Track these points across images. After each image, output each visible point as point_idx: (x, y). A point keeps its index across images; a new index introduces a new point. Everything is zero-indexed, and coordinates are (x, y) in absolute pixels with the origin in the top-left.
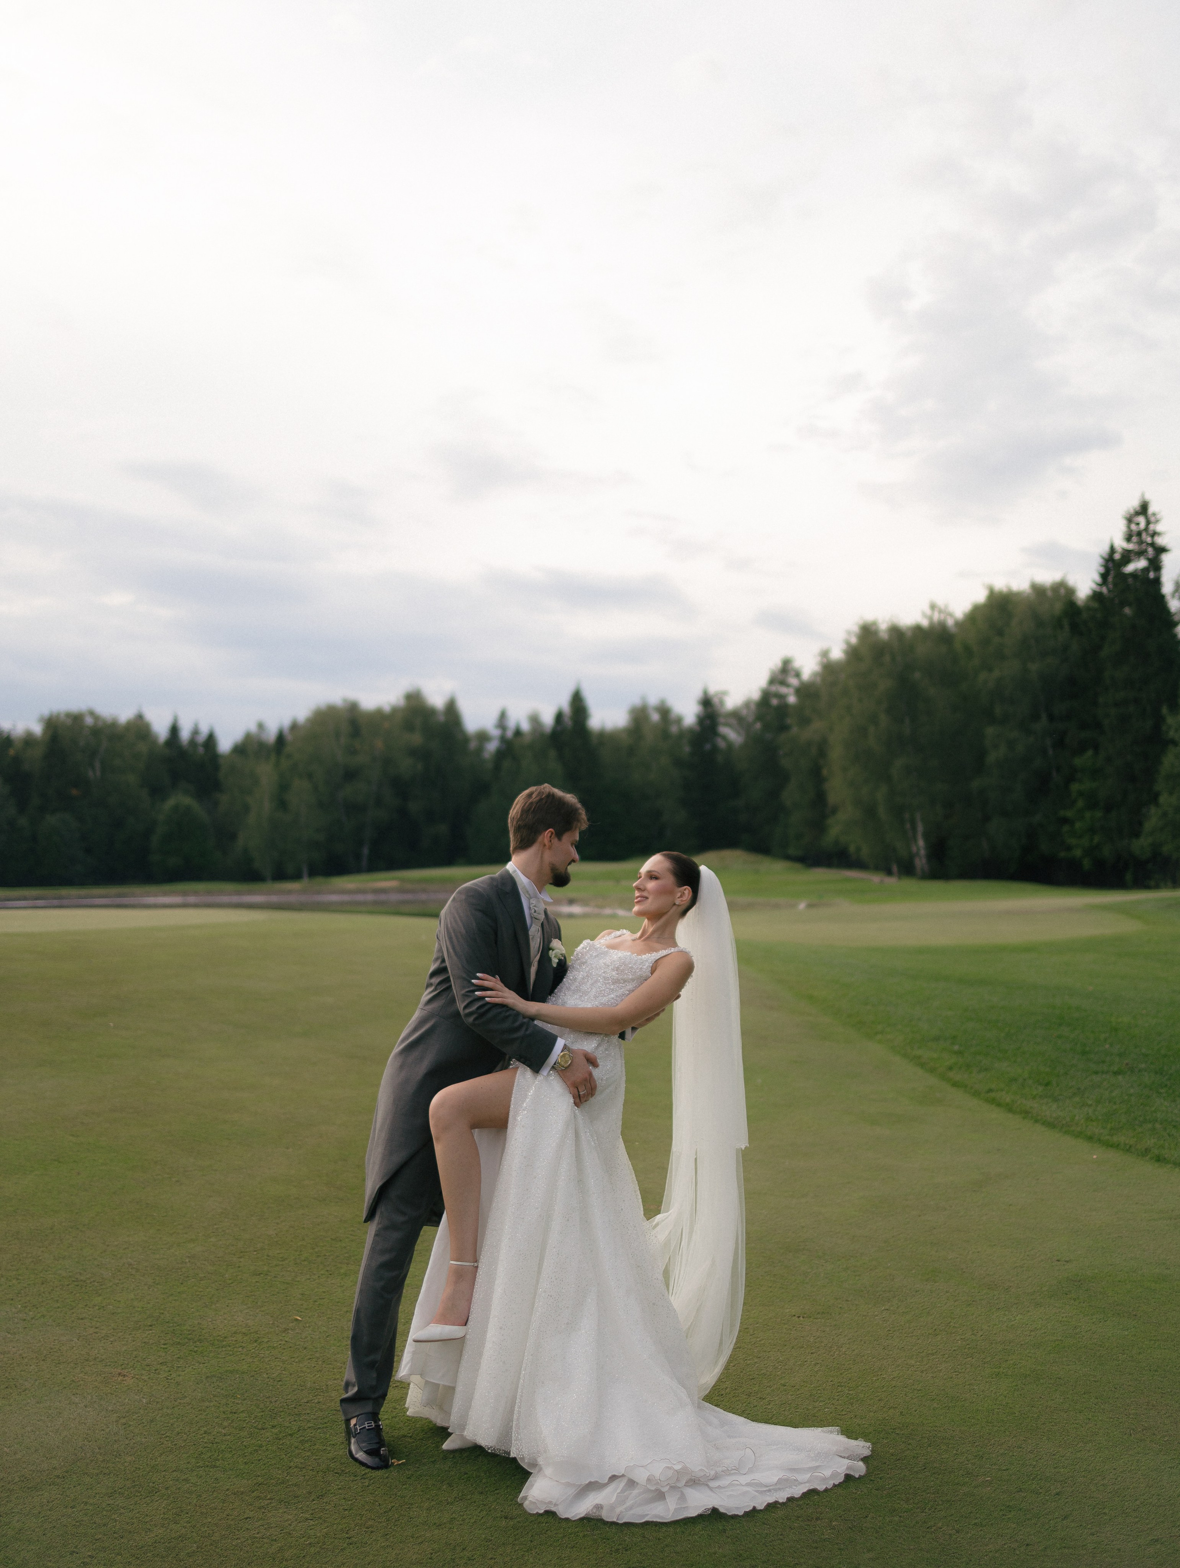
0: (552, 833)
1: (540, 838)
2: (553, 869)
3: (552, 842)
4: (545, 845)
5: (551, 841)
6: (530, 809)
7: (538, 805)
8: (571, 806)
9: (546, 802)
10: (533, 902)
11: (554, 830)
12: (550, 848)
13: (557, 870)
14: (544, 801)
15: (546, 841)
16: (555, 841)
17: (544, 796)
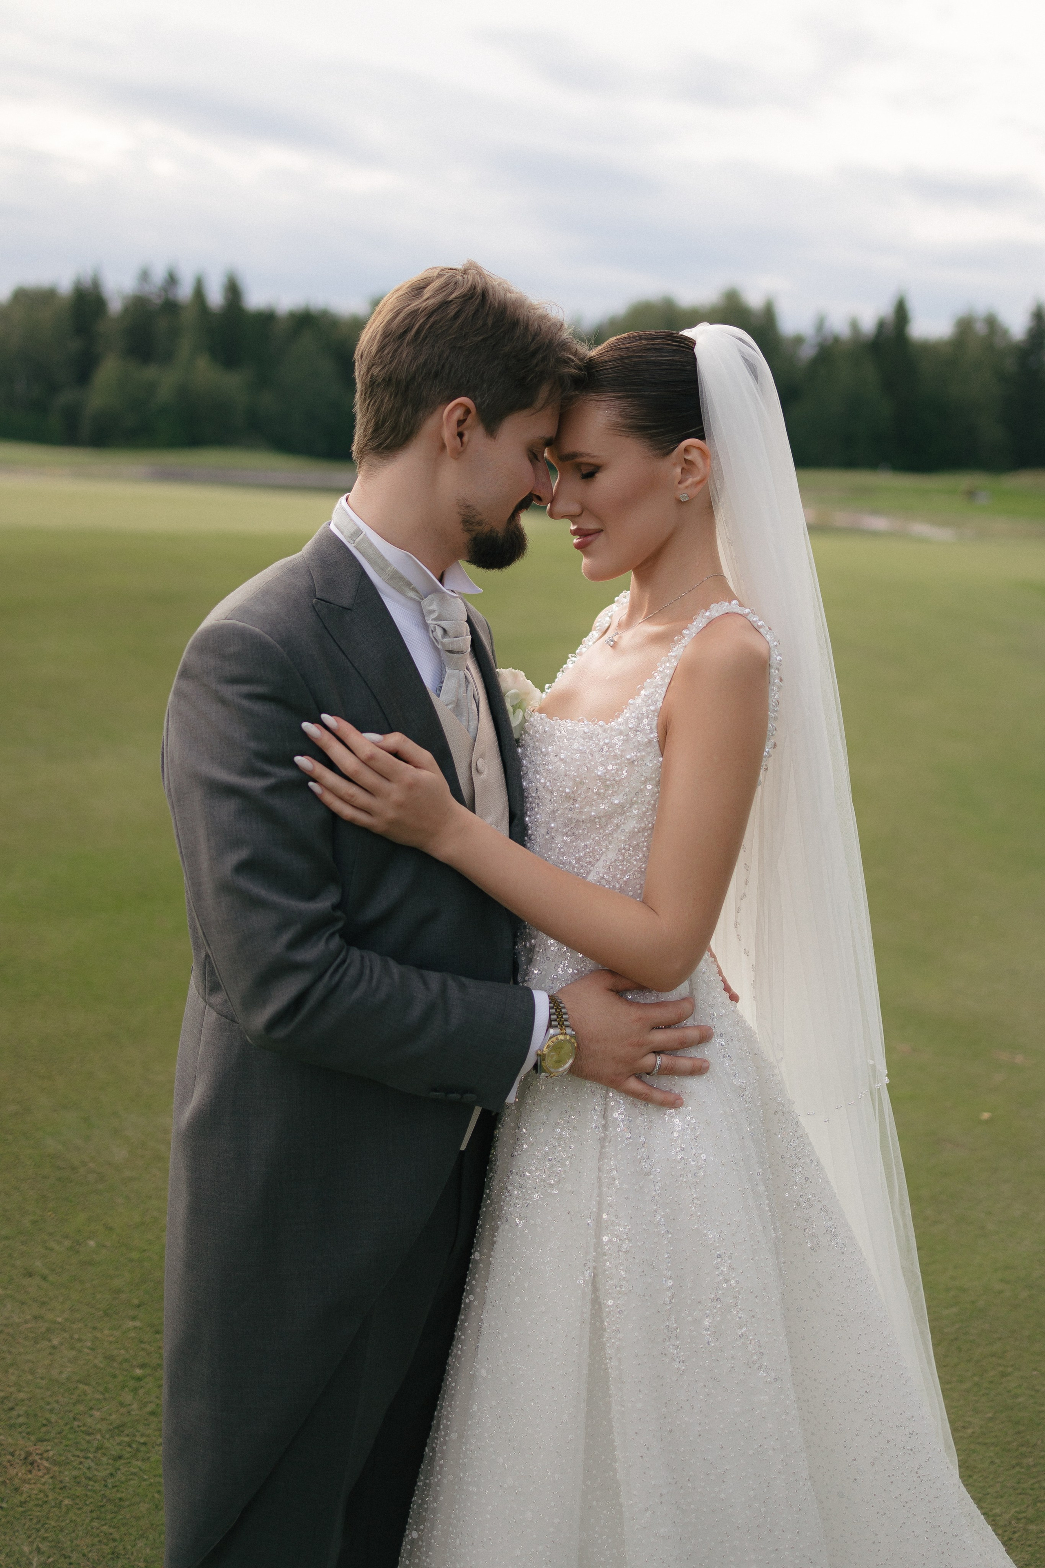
0: (468, 411)
1: (430, 425)
2: (469, 520)
3: (465, 438)
4: (443, 447)
5: (461, 435)
6: (405, 332)
7: (432, 320)
8: (536, 335)
9: (456, 316)
10: (431, 608)
11: (474, 399)
12: (458, 454)
13: (479, 523)
14: (452, 311)
15: (448, 433)
16: (476, 436)
17: (454, 296)
